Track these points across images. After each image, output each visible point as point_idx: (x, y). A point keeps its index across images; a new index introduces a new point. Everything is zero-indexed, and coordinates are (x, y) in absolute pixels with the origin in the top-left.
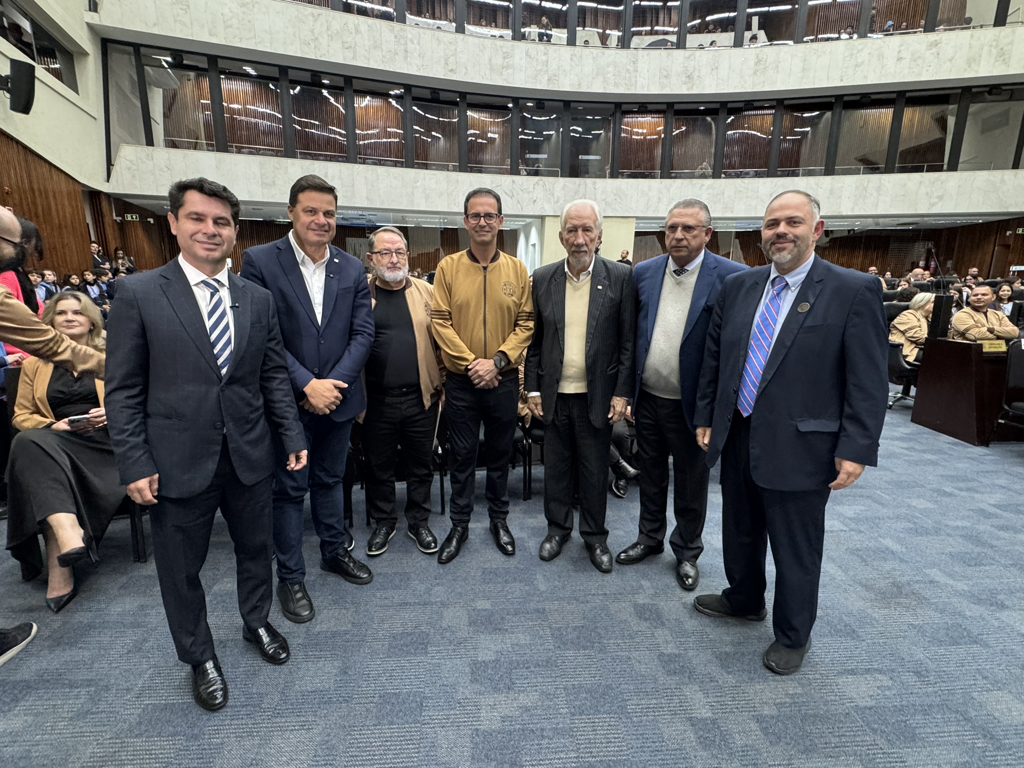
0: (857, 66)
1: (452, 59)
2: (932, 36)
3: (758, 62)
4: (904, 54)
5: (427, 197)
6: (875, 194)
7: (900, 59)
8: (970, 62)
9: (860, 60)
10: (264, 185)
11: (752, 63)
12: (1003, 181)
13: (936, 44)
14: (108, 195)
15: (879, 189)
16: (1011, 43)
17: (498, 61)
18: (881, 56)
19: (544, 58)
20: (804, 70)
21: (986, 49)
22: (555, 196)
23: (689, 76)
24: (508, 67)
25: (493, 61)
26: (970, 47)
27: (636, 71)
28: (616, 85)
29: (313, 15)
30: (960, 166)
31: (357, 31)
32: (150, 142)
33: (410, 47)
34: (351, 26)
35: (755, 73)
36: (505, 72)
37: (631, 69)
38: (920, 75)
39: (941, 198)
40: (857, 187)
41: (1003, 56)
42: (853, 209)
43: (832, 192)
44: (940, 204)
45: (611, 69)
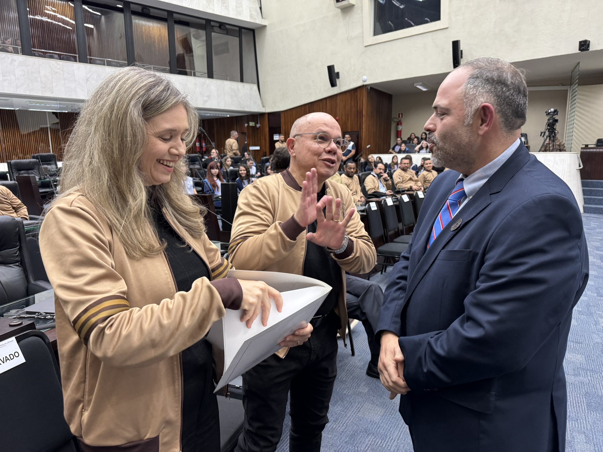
12: (238, 89)
30: (214, 76)
39: (209, 97)
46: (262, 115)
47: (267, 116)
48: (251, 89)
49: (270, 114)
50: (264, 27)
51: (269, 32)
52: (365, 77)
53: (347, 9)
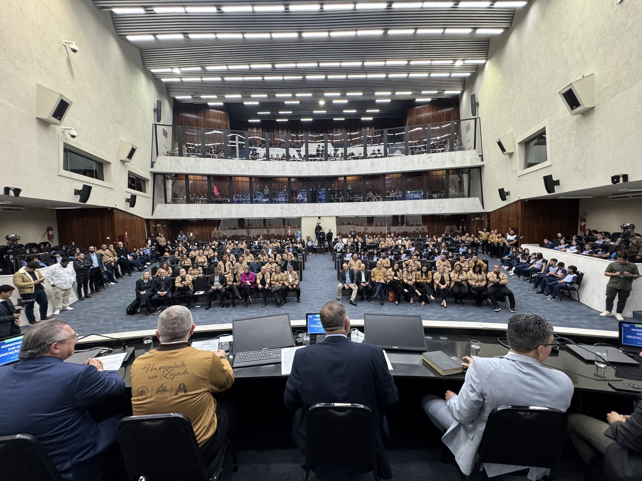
0: (405, 164)
1: (265, 169)
2: (429, 155)
3: (372, 164)
4: (419, 161)
5: (257, 213)
6: (420, 207)
7: (419, 162)
8: (443, 163)
9: (406, 163)
10: (201, 213)
11: (369, 164)
12: (464, 201)
13: (430, 157)
14: (152, 219)
15: (421, 205)
16: (455, 157)
17: (281, 168)
18: (413, 161)
19: (297, 166)
20: (387, 166)
21: (447, 159)
22: (305, 209)
23: (348, 169)
24: (284, 170)
25: (279, 168)
26: (442, 158)
27: (329, 168)
28: (323, 173)
29: (218, 161)
30: (449, 197)
31: (232, 164)
32: (166, 202)
33: (250, 167)
34: (230, 163)
35: (371, 167)
36: (283, 171)
37: (328, 167)
38: (427, 167)
39: (443, 208)
40: (413, 204)
41: (453, 161)
42: (413, 212)
43: (404, 206)
44: (443, 210)
45: (320, 168)
46: (485, 213)
47: (486, 214)
48: (474, 200)
49: (487, 213)
50: (484, 165)
51: (485, 168)
52: (519, 195)
53: (511, 154)
